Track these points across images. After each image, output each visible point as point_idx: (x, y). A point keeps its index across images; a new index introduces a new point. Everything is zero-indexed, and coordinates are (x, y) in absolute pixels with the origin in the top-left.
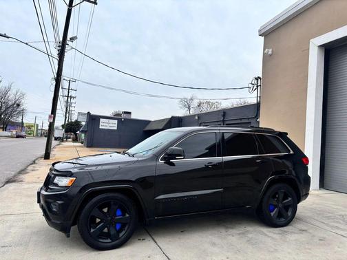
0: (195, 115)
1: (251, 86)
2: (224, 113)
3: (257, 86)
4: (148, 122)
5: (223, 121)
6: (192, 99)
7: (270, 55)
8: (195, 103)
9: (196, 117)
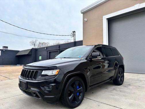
0: (45, 47)
1: (71, 35)
2: (59, 46)
3: (74, 35)
4: (18, 51)
5: (59, 49)
6: (36, 41)
7: (86, 21)
8: (37, 43)
9: (45, 48)
